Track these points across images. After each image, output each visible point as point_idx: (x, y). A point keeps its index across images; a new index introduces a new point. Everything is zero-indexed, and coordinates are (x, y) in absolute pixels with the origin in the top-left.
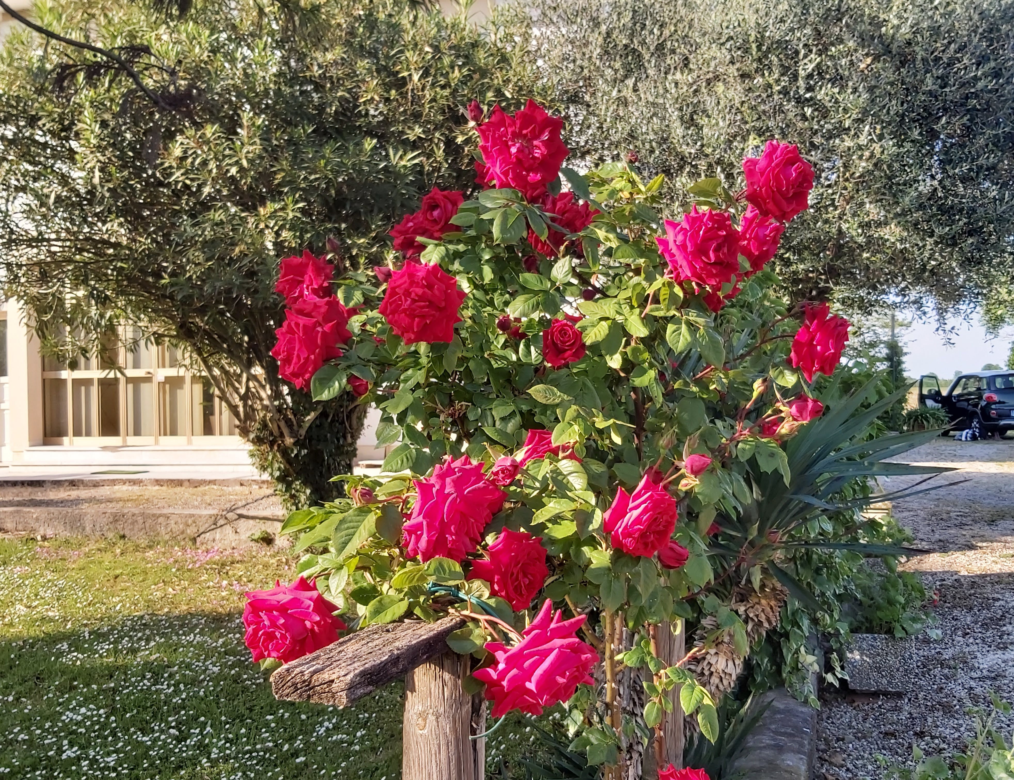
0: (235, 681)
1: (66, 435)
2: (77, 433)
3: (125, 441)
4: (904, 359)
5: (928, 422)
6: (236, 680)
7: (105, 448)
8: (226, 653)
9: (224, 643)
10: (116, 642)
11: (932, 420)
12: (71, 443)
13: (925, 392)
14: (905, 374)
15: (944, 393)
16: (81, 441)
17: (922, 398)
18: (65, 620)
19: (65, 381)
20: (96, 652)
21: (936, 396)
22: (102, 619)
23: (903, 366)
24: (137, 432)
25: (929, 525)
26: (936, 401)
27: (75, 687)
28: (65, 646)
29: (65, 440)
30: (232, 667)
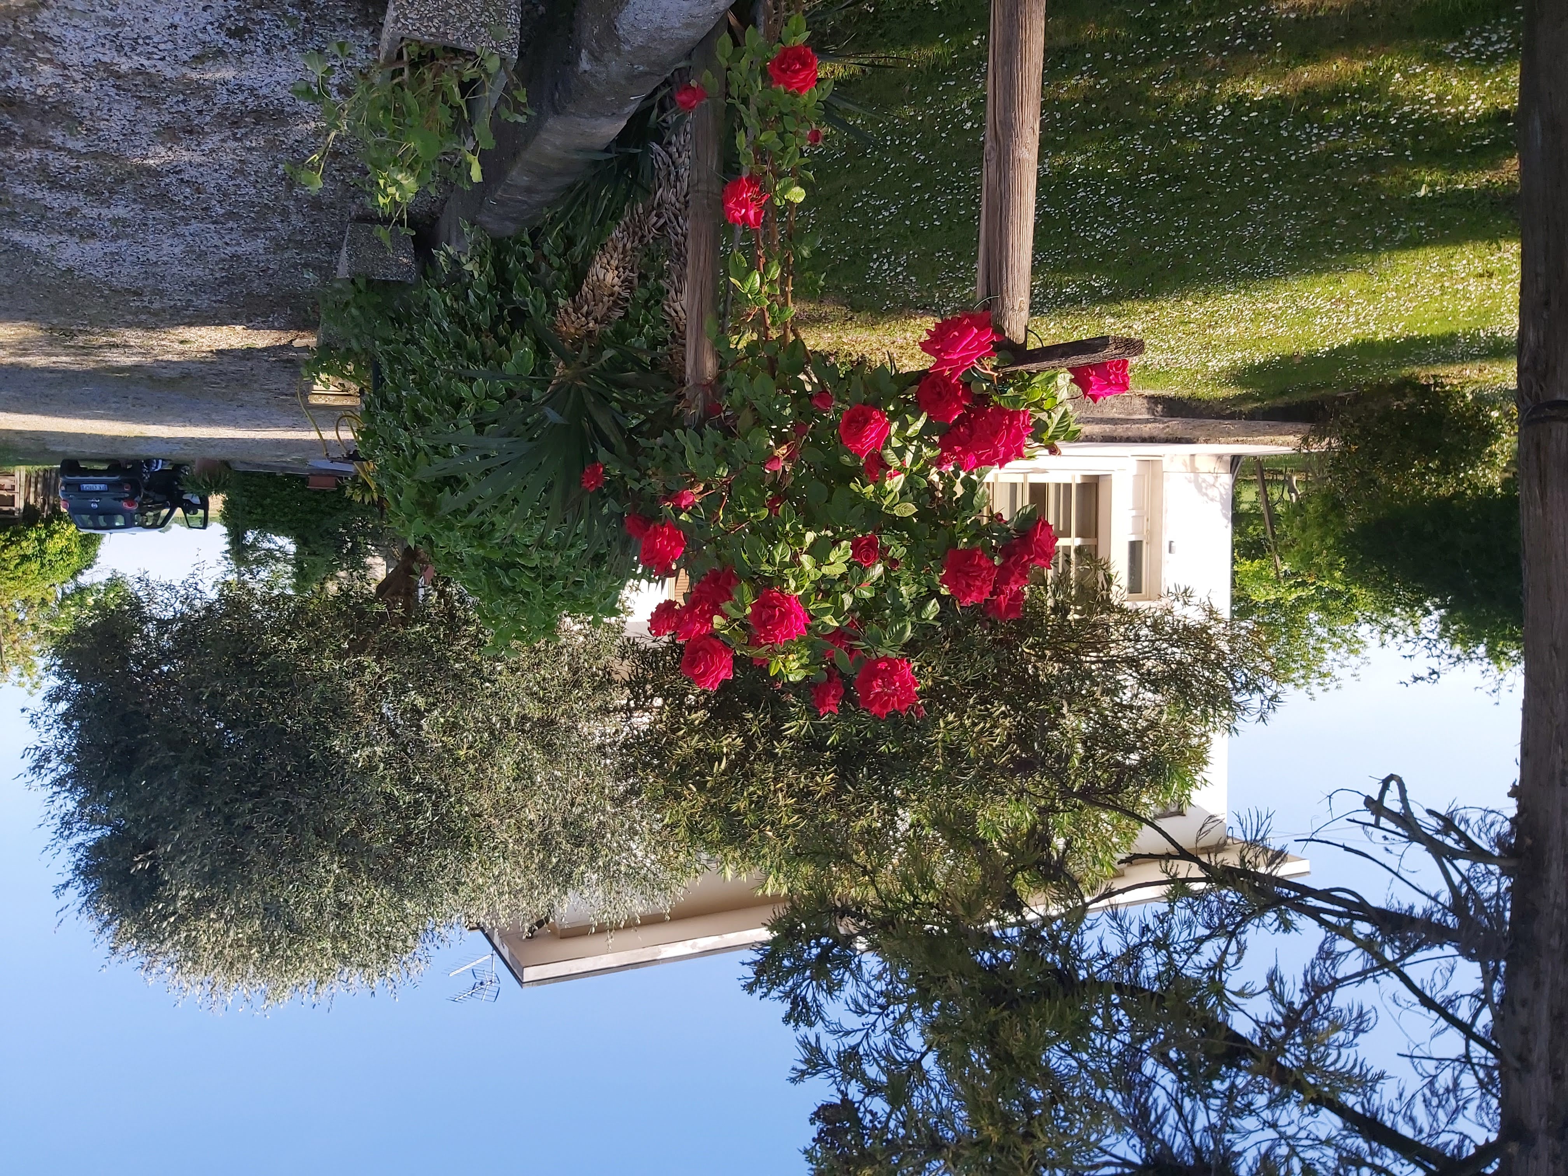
0: (959, 254)
1: (1078, 485)
2: (1068, 486)
3: (1025, 478)
4: (228, 547)
5: (204, 480)
6: (959, 256)
7: (1044, 471)
8: (963, 280)
9: (964, 289)
10: (1060, 293)
11: (200, 482)
12: (1074, 477)
13: (201, 512)
14: (225, 530)
15: (179, 512)
16: (1064, 478)
17: (205, 506)
18: (1100, 315)
19: (1077, 536)
20: (1078, 286)
21: (189, 508)
22: (1068, 314)
23: (227, 540)
24: (1014, 486)
25: (254, 375)
26: (188, 501)
27: (1099, 256)
28: (1104, 291)
29: (1079, 481)
30: (961, 267)
